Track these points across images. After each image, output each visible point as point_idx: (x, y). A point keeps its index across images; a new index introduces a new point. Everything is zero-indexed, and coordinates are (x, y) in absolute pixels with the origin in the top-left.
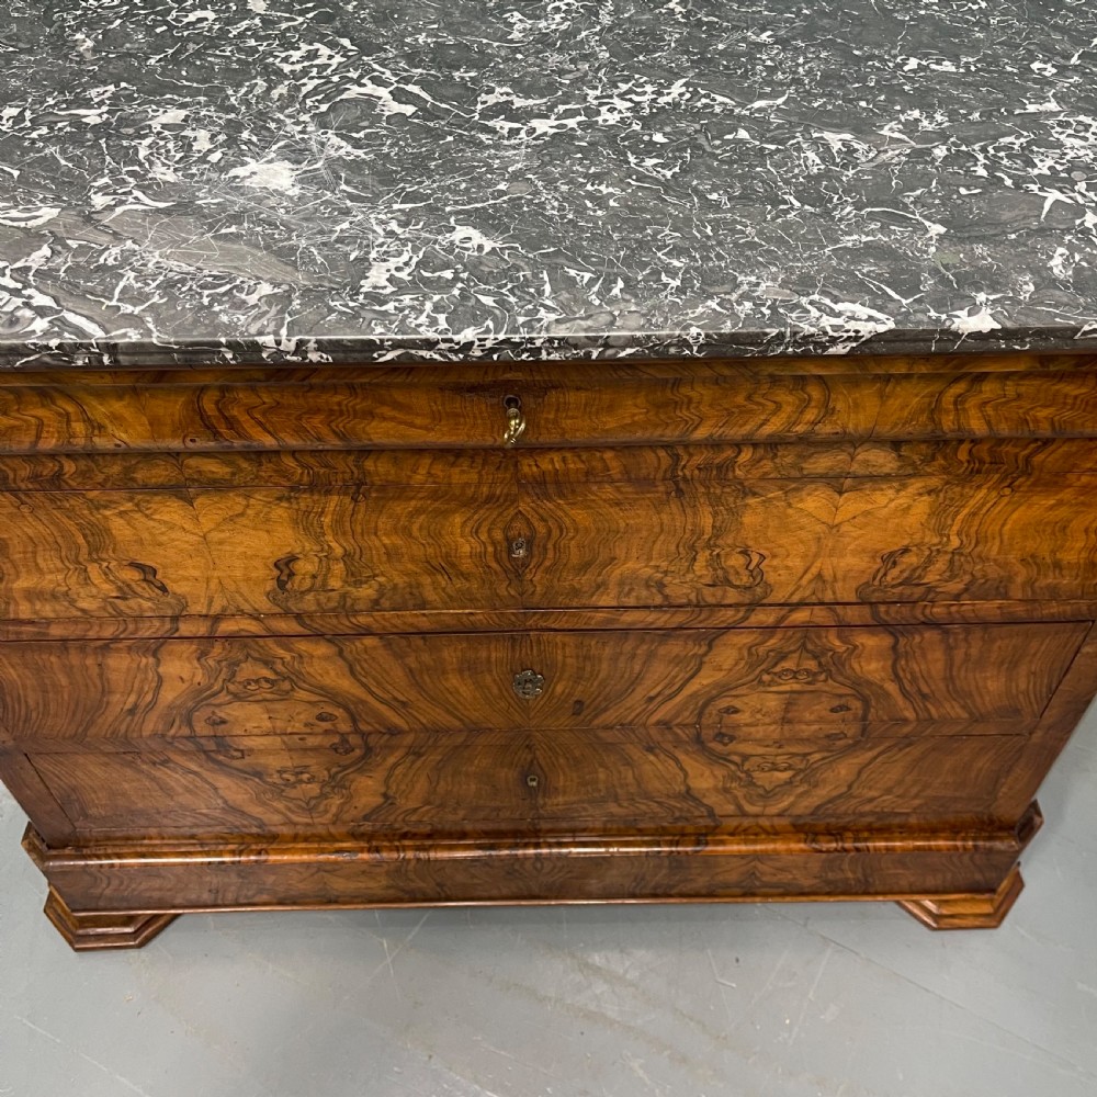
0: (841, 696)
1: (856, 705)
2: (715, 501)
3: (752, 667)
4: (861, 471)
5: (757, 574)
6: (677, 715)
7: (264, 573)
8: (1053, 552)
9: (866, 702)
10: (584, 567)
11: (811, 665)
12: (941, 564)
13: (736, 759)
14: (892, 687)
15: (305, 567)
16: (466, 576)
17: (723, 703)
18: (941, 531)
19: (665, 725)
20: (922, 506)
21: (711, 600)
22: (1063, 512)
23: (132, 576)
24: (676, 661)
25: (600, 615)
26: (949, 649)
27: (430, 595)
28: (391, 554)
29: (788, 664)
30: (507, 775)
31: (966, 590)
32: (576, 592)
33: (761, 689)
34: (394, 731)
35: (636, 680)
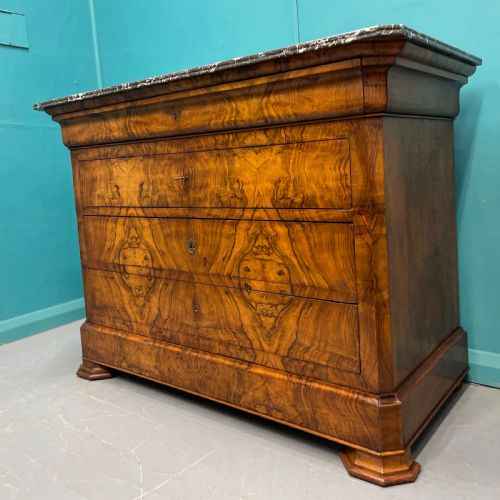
0: (279, 264)
1: (285, 271)
2: (227, 157)
3: (249, 242)
4: (259, 144)
5: (242, 191)
6: (232, 270)
7: (138, 189)
8: (324, 181)
9: (288, 269)
10: (201, 187)
11: (266, 243)
12: (291, 188)
13: (254, 304)
14: (294, 260)
15: (145, 187)
16: (175, 191)
17: (245, 264)
18: (287, 170)
19: (229, 276)
20: (279, 159)
21: (233, 205)
22: (320, 161)
23: (115, 189)
24: (228, 237)
25: (206, 211)
26: (308, 238)
27: (169, 200)
28: (161, 182)
29: (259, 242)
30: (189, 303)
31: (303, 202)
32: (200, 200)
33: (254, 256)
34: (161, 270)
35: (218, 247)
